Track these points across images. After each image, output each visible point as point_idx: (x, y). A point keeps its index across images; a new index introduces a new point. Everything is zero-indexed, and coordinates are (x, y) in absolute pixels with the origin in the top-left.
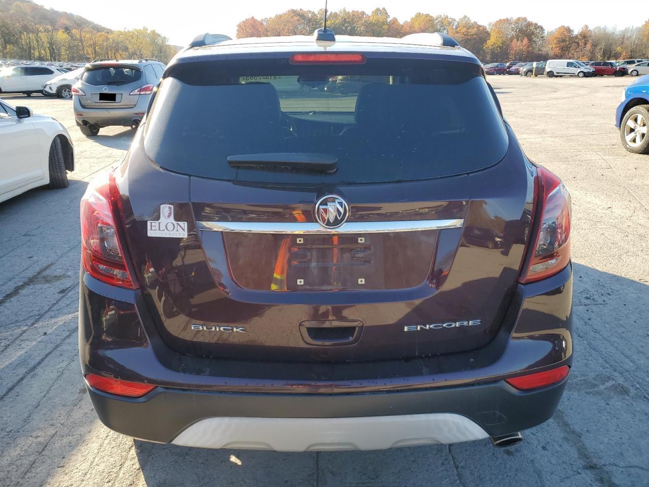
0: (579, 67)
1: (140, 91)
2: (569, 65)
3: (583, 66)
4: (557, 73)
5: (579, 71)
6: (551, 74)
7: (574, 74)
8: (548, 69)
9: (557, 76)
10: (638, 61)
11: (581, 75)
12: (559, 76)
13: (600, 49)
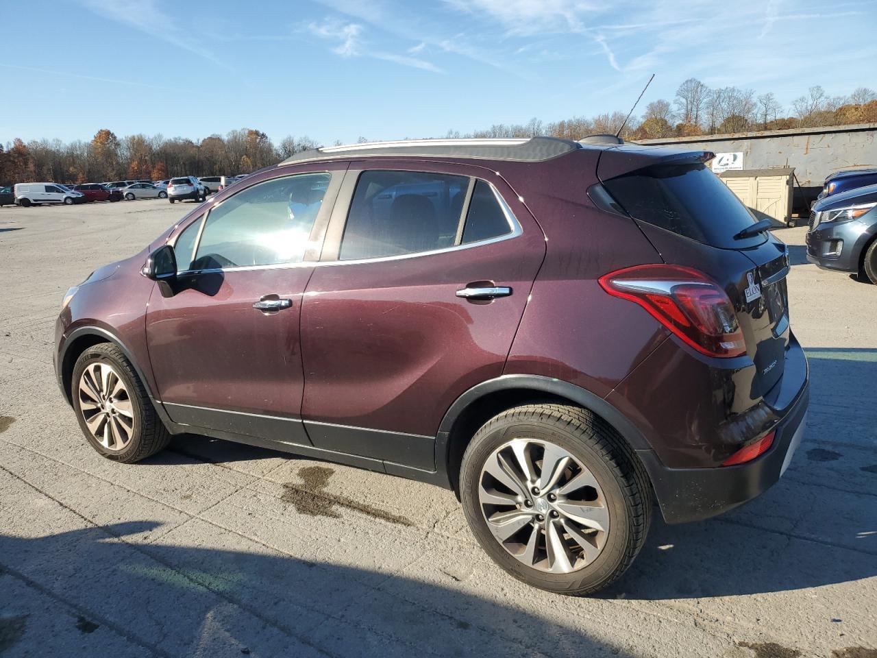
0: (63, 192)
2: (48, 189)
3: (67, 190)
4: (35, 200)
5: (65, 196)
6: (25, 203)
7: (60, 200)
8: (19, 195)
9: (34, 205)
10: (129, 183)
11: (69, 201)
12: (38, 204)
13: (49, 170)
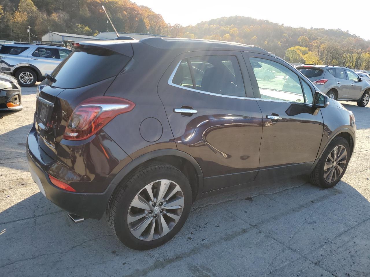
1: (317, 82)
